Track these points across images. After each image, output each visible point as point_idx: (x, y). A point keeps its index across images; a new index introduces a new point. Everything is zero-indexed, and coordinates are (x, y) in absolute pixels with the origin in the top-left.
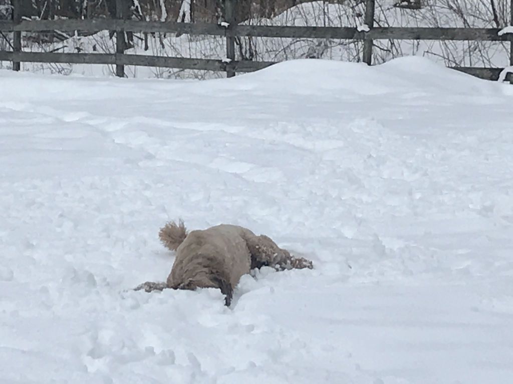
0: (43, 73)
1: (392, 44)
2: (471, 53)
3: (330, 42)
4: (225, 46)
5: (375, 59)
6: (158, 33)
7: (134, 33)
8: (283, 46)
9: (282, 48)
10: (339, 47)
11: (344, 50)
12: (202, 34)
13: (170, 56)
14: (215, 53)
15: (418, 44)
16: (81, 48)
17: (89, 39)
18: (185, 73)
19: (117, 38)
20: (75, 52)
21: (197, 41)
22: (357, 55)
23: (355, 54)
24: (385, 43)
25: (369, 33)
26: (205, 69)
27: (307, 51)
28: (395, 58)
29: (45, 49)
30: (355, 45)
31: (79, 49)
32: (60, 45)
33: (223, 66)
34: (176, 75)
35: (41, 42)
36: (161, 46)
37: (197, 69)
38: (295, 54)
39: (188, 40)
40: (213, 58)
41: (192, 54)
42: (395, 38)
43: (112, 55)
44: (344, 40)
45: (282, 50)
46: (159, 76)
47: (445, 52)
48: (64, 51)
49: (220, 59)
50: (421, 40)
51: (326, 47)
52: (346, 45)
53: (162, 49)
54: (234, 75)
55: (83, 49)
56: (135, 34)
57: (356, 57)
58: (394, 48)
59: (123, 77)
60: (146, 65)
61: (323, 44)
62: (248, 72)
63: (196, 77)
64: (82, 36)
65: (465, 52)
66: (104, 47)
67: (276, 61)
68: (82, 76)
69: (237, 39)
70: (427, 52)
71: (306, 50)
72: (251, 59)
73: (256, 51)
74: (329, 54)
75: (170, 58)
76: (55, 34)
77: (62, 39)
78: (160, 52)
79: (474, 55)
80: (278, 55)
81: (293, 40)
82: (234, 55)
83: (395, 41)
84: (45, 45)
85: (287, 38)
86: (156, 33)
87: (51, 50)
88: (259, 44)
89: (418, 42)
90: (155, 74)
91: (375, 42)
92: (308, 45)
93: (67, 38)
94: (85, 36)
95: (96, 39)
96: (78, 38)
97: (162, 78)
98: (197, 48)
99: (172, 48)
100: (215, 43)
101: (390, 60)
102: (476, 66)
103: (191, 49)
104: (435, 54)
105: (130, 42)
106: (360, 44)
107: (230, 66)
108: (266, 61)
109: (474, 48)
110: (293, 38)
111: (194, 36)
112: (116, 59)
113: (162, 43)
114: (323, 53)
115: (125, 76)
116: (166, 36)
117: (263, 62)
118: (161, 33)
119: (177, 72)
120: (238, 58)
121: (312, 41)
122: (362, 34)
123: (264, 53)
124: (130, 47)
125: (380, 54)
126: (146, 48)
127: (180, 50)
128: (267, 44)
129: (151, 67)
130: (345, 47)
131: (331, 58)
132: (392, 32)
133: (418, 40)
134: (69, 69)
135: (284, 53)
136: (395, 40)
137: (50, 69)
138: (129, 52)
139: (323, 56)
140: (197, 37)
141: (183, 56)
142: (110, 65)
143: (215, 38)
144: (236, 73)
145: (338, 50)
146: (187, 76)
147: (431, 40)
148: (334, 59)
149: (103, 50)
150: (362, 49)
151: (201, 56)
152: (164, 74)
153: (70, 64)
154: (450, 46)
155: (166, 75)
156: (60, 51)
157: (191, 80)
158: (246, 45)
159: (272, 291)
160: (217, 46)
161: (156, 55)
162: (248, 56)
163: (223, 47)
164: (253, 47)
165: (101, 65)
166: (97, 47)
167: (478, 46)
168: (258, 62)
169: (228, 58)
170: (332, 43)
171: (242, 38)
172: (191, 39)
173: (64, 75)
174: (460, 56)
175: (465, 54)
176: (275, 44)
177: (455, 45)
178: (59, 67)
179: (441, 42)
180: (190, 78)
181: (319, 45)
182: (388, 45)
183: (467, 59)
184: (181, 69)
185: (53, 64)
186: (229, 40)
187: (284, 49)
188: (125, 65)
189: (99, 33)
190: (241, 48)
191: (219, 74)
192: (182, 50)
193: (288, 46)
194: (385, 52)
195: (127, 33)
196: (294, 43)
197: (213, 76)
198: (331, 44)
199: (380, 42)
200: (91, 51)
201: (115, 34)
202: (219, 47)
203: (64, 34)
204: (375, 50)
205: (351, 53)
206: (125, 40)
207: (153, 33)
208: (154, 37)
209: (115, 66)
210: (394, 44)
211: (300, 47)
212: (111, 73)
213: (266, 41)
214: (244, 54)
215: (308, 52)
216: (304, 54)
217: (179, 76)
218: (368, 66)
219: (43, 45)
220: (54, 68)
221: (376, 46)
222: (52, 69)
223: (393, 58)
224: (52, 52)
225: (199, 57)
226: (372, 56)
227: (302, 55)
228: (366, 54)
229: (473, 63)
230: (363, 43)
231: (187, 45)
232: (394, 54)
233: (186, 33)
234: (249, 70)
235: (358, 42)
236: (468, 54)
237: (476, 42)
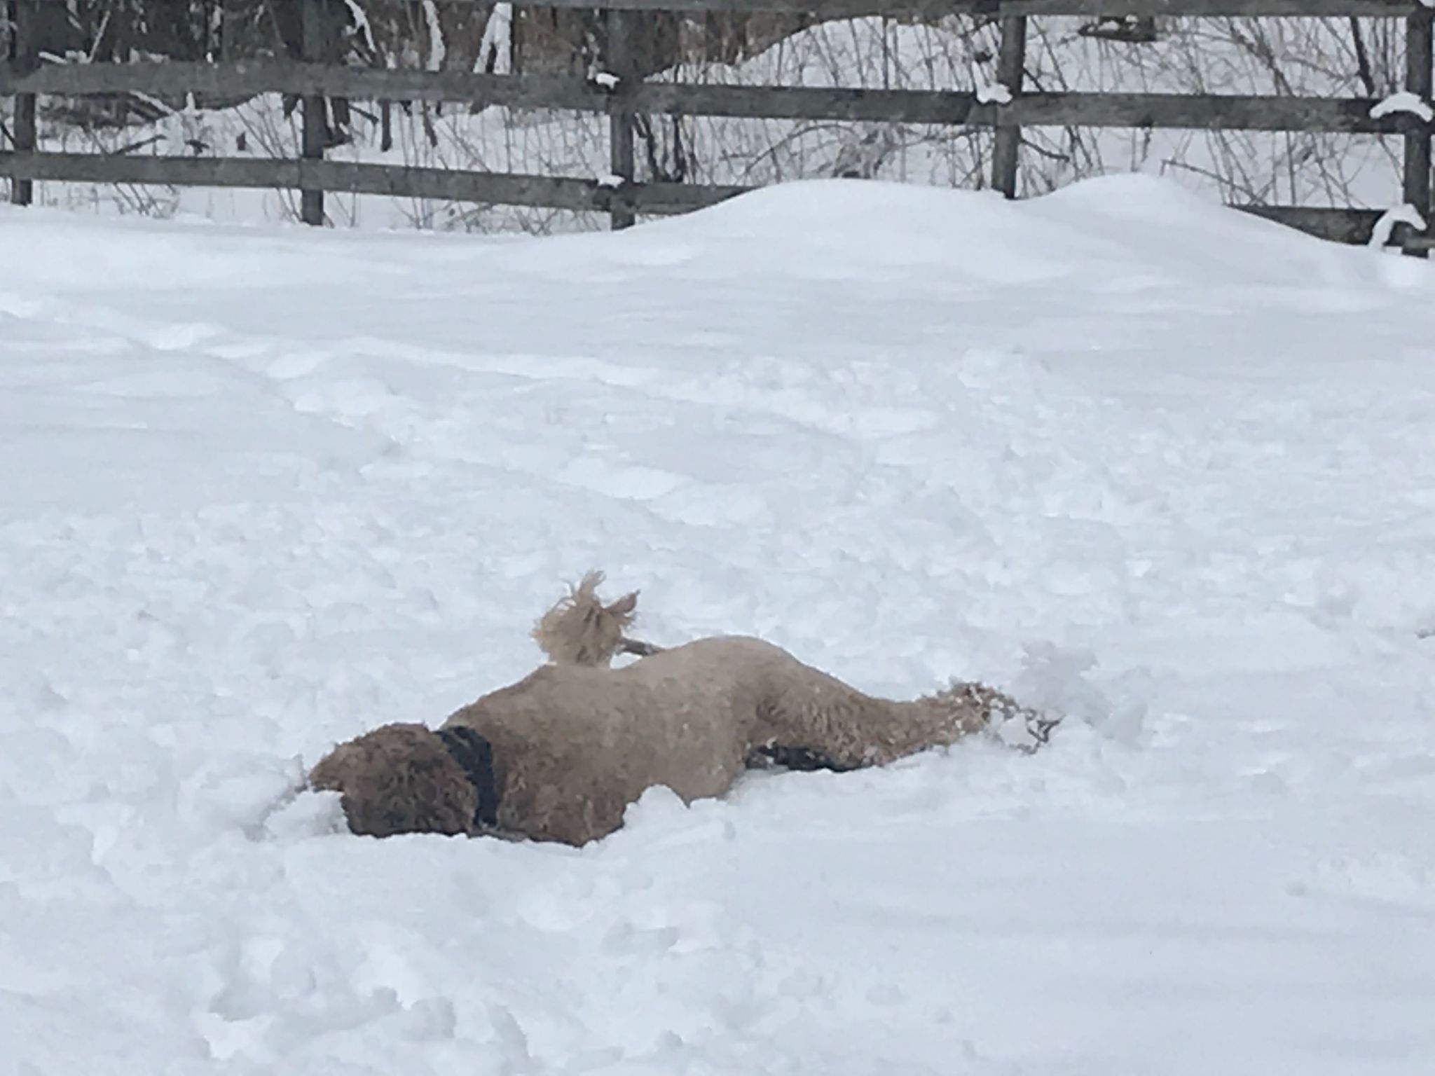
0: (97, 212)
1: (1075, 140)
2: (1296, 167)
3: (901, 132)
4: (607, 142)
5: (1025, 182)
6: (420, 102)
7: (354, 100)
8: (770, 142)
9: (768, 148)
10: (926, 146)
11: (941, 154)
12: (542, 106)
13: (453, 167)
14: (579, 160)
15: (1147, 140)
16: (203, 142)
17: (225, 115)
18: (495, 216)
19: (303, 114)
20: (186, 154)
21: (527, 126)
22: (974, 171)
23: (970, 166)
24: (1054, 135)
25: (1010, 109)
26: (550, 205)
27: (837, 155)
28: (1082, 180)
29: (102, 142)
30: (970, 140)
31: (198, 146)
32: (145, 133)
33: (601, 198)
34: (469, 219)
35: (91, 124)
36: (428, 139)
37: (526, 204)
38: (802, 167)
39: (503, 123)
40: (572, 174)
41: (512, 161)
42: (1084, 124)
43: (291, 162)
44: (940, 126)
45: (765, 154)
46: (421, 223)
47: (1220, 163)
48: (155, 149)
49: (592, 178)
50: (1154, 130)
51: (890, 146)
52: (944, 140)
53: (430, 147)
54: (631, 223)
55: (209, 143)
56: (357, 105)
57: (974, 176)
58: (1078, 151)
59: (320, 224)
60: (384, 193)
61: (880, 139)
62: (670, 214)
63: (526, 228)
64: (208, 107)
65: (1277, 164)
66: (268, 142)
67: (750, 184)
68: (209, 221)
69: (640, 122)
70: (1173, 163)
71: (832, 153)
72: (680, 179)
73: (692, 156)
74: (897, 164)
75: (453, 172)
76: (132, 102)
77: (150, 115)
78: (426, 154)
79: (1303, 171)
80: (755, 167)
81: (797, 126)
82: (632, 169)
83: (1084, 131)
84: (103, 134)
85: (780, 120)
86: (414, 103)
87: (120, 147)
88: (702, 136)
89: (1147, 135)
90: (410, 217)
91: (1025, 133)
92: (841, 141)
93: (163, 114)
94: (218, 108)
95: (247, 118)
96: (197, 113)
97: (430, 227)
98: (529, 146)
99: (459, 144)
100: (580, 132)
101: (1069, 183)
102: (1309, 203)
103: (512, 149)
104: (1193, 169)
105: (341, 125)
106: (985, 138)
107: (620, 195)
108: (720, 183)
109: (1304, 154)
110: (798, 121)
111: (520, 111)
112: (301, 176)
113: (430, 131)
114: (880, 162)
115: (325, 221)
116: (443, 111)
117: (713, 184)
118: (428, 103)
119: (471, 212)
120: (643, 175)
121: (850, 129)
122: (989, 108)
123: (716, 161)
124: (341, 142)
125: (1041, 168)
126: (386, 145)
127: (481, 151)
128: (723, 136)
129: (400, 199)
130: (943, 145)
131: (903, 178)
132: (1075, 107)
133: (1147, 129)
134: (168, 201)
135: (770, 161)
136: (1081, 128)
137: (116, 199)
138: (338, 154)
139: (879, 172)
140: (530, 114)
141: (488, 165)
142: (284, 191)
143: (578, 117)
144: (637, 218)
145: (925, 154)
146: (500, 223)
147: (1183, 130)
148: (911, 182)
149: (267, 148)
150: (990, 153)
151: (541, 169)
152: (436, 216)
153: (174, 186)
154: (1236, 148)
155: (440, 218)
156: (146, 150)
157: (512, 234)
158: (665, 137)
159: (731, 833)
160: (585, 140)
161: (412, 165)
162: (670, 168)
163: (601, 144)
164: (685, 145)
165: (261, 191)
166: (249, 139)
167: (1315, 146)
168: (700, 186)
169: (614, 173)
170: (906, 135)
171: (654, 119)
172: (511, 119)
173: (155, 217)
174: (1265, 175)
175: (1278, 169)
176: (747, 136)
177: (1250, 143)
178: (142, 195)
179: (1211, 134)
180: (509, 229)
181: (870, 140)
182: (1063, 141)
183: (1283, 182)
184: (484, 204)
185: (124, 187)
186: (617, 121)
187: (772, 150)
188: (325, 193)
189: (253, 101)
190: (651, 147)
191: (589, 220)
192: (485, 148)
193: (783, 144)
194: (1055, 161)
195: (333, 100)
196: (800, 134)
197: (573, 225)
198: (902, 136)
199: (1040, 132)
200: (232, 151)
201: (300, 102)
202: (589, 144)
203: (157, 103)
204: (1025, 156)
205: (957, 163)
206: (325, 121)
207: (406, 104)
208: (409, 114)
209: (297, 194)
210: (1079, 139)
211: (815, 145)
212: (286, 214)
213: (723, 128)
214: (659, 164)
215: (839, 159)
216: (829, 164)
217: (477, 224)
218: (1006, 201)
219: (99, 133)
220: (128, 199)
221: (1031, 145)
222: (124, 201)
223: (1077, 179)
224: (120, 152)
225: (534, 171)
226: (1019, 172)
227: (822, 168)
228: (1001, 168)
229: (1299, 194)
230: (993, 135)
231: (500, 135)
232: (1080, 167)
233: (498, 102)
234: (675, 208)
235: (978, 132)
236: (1287, 170)
237: (1309, 137)
